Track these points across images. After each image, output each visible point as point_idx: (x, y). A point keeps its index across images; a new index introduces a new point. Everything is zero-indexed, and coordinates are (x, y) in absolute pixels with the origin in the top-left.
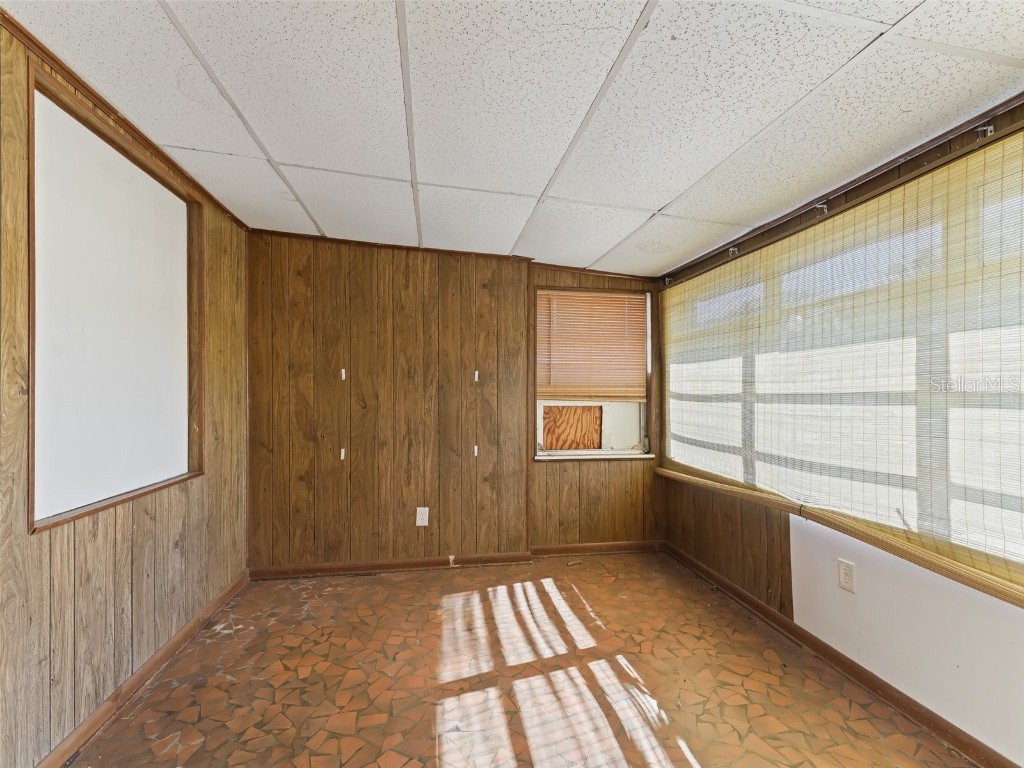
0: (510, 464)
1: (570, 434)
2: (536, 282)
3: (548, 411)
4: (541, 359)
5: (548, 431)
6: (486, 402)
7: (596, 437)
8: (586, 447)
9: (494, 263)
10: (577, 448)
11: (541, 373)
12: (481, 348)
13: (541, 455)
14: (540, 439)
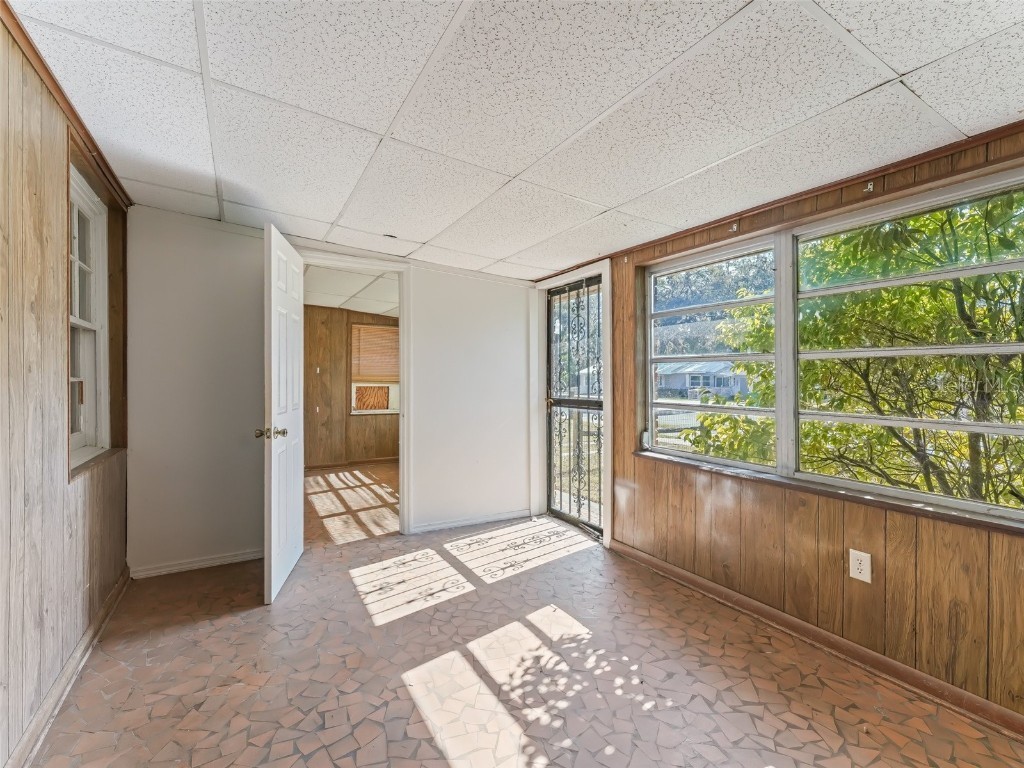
0: (337, 416)
1: (371, 401)
2: (352, 320)
3: (359, 389)
4: (354, 362)
5: (359, 399)
6: (324, 385)
7: (385, 402)
8: (380, 408)
9: (329, 312)
10: (375, 408)
11: (354, 370)
12: (321, 356)
13: (353, 412)
14: (354, 404)
